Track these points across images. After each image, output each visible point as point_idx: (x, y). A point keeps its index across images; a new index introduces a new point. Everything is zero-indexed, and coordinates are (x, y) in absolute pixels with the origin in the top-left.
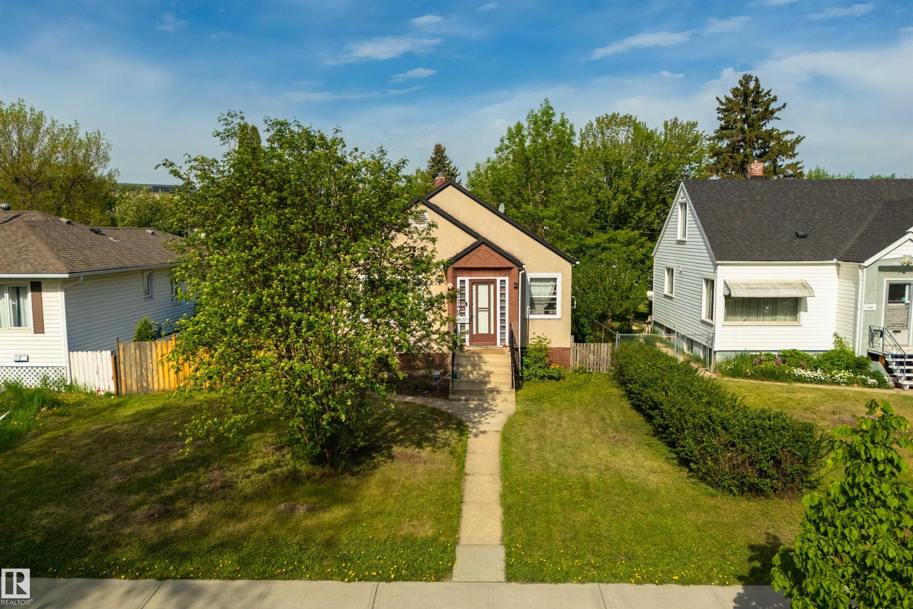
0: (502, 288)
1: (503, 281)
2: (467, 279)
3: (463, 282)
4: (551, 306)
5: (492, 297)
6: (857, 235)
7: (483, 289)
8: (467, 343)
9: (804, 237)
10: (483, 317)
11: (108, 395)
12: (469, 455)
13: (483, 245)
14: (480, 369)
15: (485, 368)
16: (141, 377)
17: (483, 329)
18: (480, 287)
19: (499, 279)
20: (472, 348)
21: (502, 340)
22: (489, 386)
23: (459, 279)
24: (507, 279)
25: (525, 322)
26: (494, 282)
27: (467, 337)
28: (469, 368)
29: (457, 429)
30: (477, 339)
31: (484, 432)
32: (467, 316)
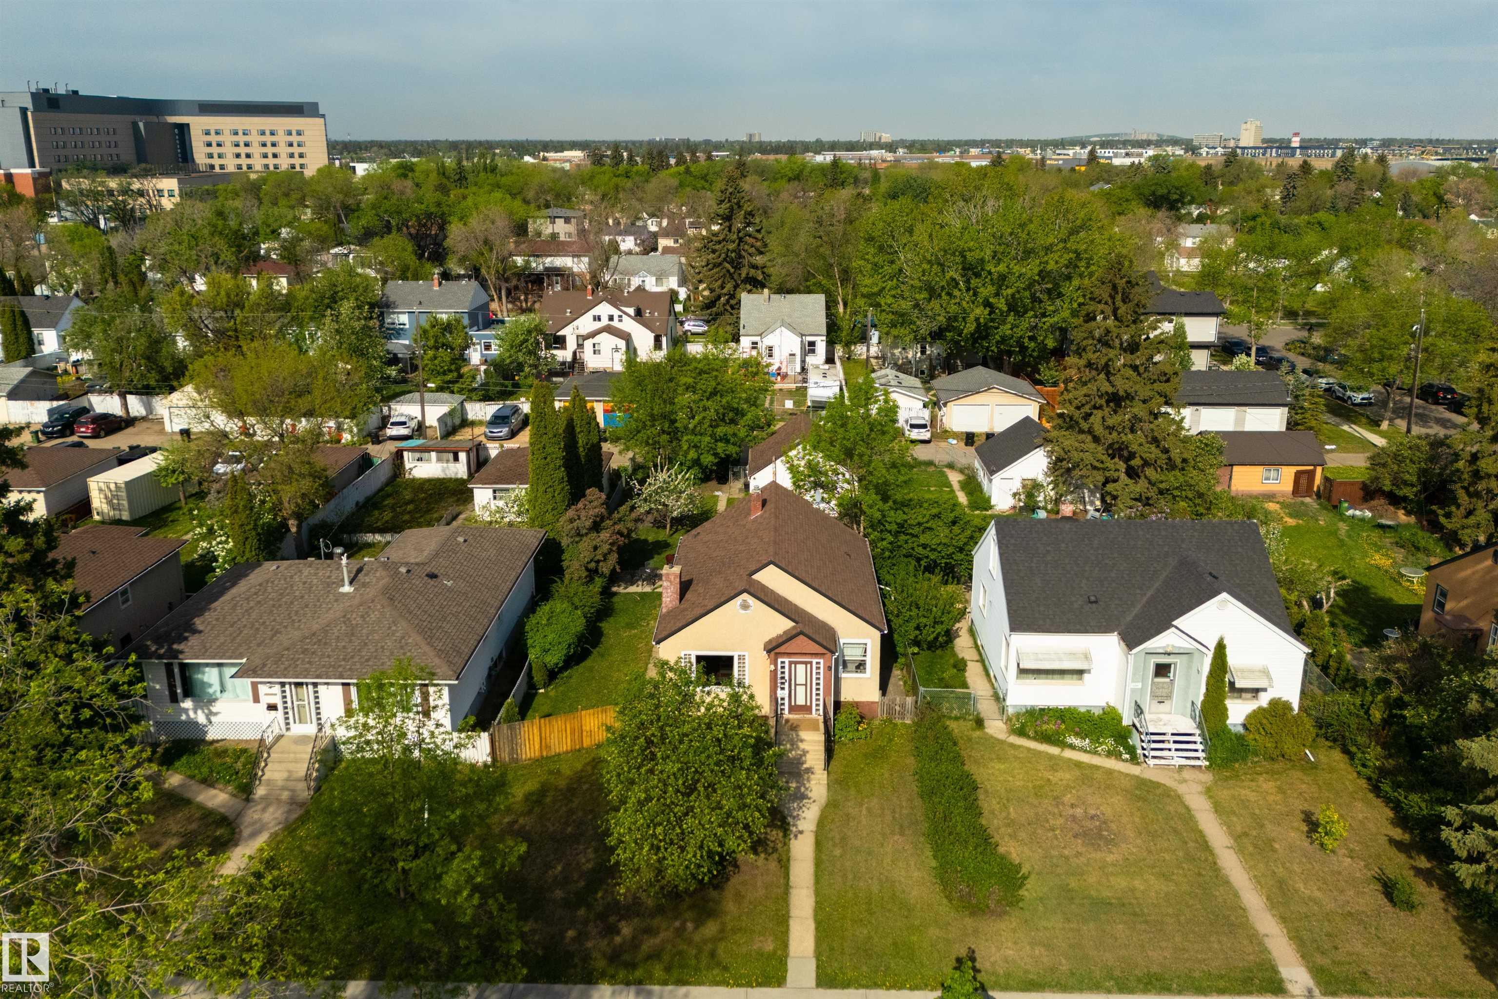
0: (818, 668)
1: (818, 663)
2: (787, 660)
3: (783, 662)
4: (860, 666)
5: (809, 675)
6: (1145, 599)
7: (801, 668)
8: (786, 711)
9: (1096, 602)
10: (801, 690)
11: (485, 765)
12: (792, 862)
13: (801, 637)
14: (798, 748)
15: (802, 746)
16: (512, 751)
17: (801, 701)
18: (798, 666)
19: (814, 661)
20: (791, 716)
21: (817, 710)
22: (805, 766)
23: (780, 660)
24: (822, 661)
25: (837, 680)
26: (811, 663)
27: (786, 707)
28: (788, 746)
29: (781, 827)
30: (793, 709)
31: (801, 832)
32: (787, 691)
